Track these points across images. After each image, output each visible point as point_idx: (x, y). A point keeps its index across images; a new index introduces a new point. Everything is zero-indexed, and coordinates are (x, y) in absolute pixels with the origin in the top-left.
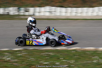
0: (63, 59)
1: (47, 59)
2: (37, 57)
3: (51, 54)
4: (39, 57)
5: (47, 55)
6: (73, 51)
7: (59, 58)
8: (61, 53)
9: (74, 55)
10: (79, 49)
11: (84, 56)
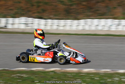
0: (38, 81)
1: (19, 82)
2: (6, 80)
3: (24, 76)
4: (8, 80)
5: (19, 77)
6: (51, 73)
7: (33, 81)
8: (36, 75)
9: (53, 78)
10: (59, 70)
11: (64, 78)
